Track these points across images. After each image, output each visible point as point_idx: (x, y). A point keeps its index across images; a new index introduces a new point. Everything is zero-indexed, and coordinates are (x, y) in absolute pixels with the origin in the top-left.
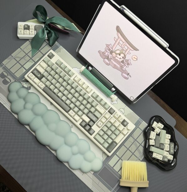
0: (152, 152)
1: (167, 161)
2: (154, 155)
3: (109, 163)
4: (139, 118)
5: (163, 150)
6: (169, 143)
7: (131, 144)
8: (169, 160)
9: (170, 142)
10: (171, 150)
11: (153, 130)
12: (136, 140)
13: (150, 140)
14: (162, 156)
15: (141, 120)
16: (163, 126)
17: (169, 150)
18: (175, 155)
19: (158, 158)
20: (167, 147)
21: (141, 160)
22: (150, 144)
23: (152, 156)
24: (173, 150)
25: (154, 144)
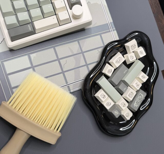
0: (99, 88)
1: (117, 117)
2: (100, 95)
3: (5, 63)
4: (112, 21)
5: (122, 95)
6: (138, 89)
7: (71, 54)
8: (121, 118)
9: (141, 88)
10: (135, 103)
11: (124, 52)
12: (83, 53)
13: (107, 64)
14: (113, 104)
15: (114, 27)
16: (144, 54)
17: (131, 99)
18: (137, 115)
19: (102, 103)
20: (130, 93)
21: (72, 91)
22: (103, 72)
23: (95, 94)
24: (140, 104)
25: (110, 75)
